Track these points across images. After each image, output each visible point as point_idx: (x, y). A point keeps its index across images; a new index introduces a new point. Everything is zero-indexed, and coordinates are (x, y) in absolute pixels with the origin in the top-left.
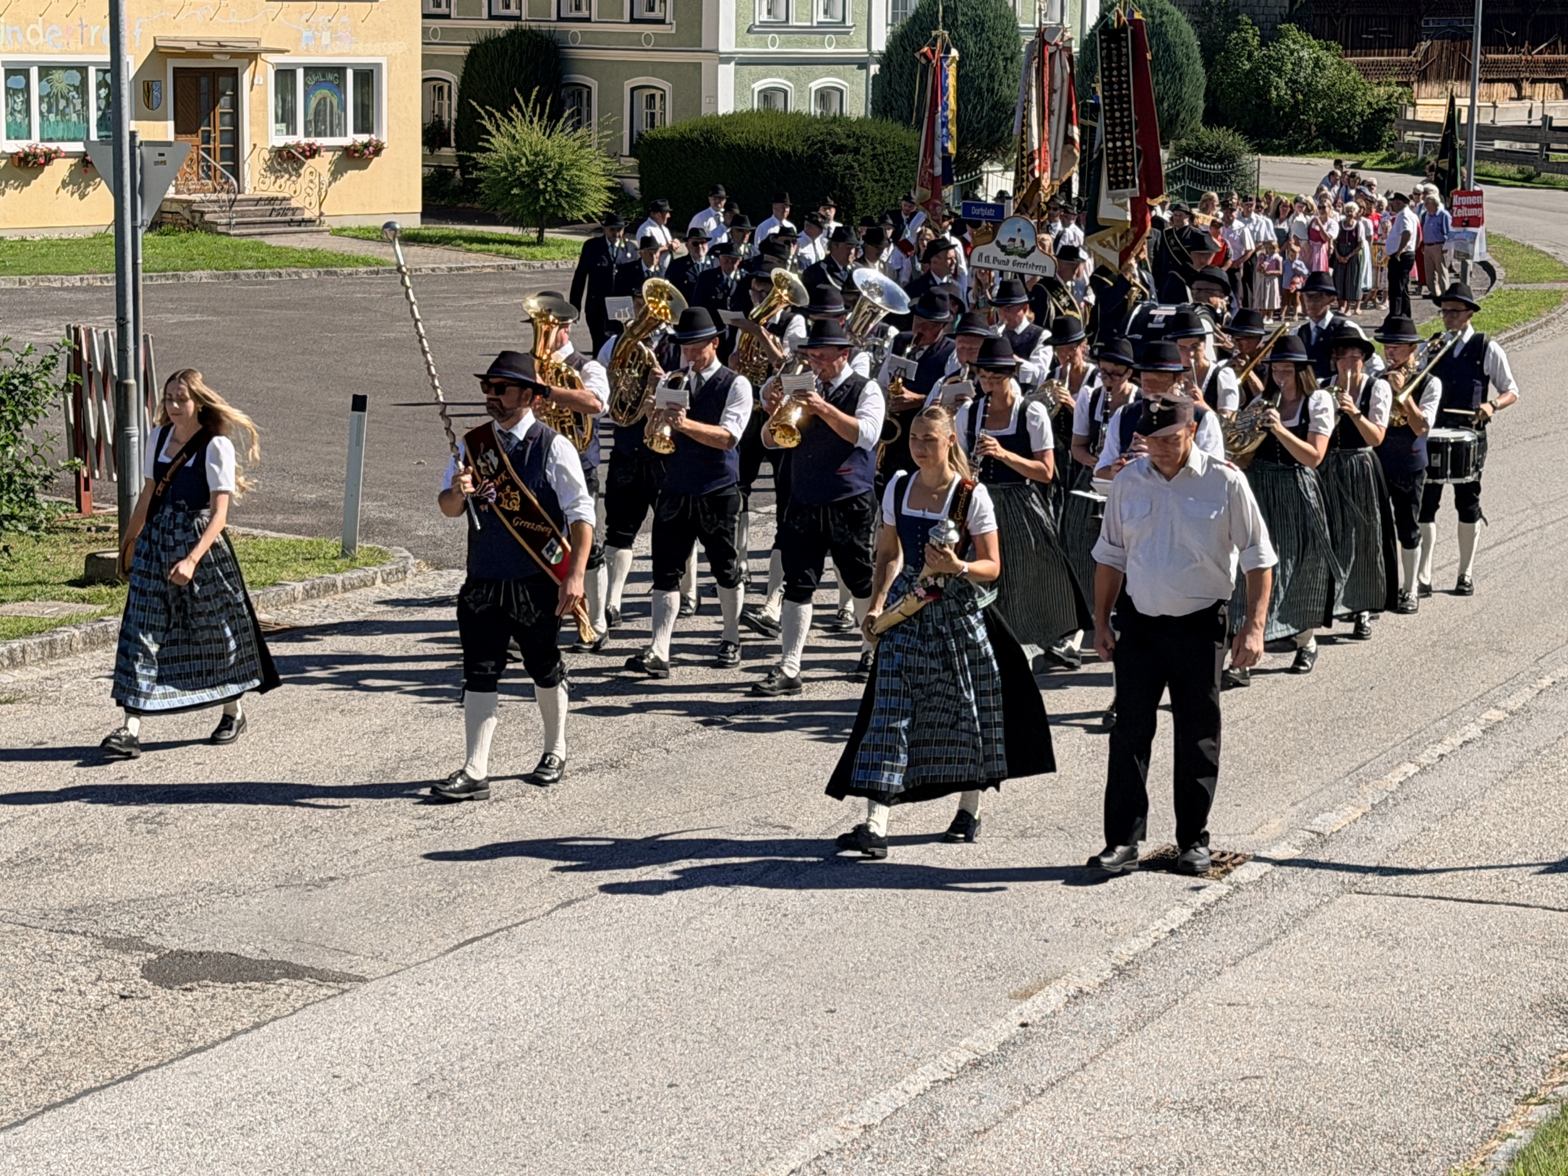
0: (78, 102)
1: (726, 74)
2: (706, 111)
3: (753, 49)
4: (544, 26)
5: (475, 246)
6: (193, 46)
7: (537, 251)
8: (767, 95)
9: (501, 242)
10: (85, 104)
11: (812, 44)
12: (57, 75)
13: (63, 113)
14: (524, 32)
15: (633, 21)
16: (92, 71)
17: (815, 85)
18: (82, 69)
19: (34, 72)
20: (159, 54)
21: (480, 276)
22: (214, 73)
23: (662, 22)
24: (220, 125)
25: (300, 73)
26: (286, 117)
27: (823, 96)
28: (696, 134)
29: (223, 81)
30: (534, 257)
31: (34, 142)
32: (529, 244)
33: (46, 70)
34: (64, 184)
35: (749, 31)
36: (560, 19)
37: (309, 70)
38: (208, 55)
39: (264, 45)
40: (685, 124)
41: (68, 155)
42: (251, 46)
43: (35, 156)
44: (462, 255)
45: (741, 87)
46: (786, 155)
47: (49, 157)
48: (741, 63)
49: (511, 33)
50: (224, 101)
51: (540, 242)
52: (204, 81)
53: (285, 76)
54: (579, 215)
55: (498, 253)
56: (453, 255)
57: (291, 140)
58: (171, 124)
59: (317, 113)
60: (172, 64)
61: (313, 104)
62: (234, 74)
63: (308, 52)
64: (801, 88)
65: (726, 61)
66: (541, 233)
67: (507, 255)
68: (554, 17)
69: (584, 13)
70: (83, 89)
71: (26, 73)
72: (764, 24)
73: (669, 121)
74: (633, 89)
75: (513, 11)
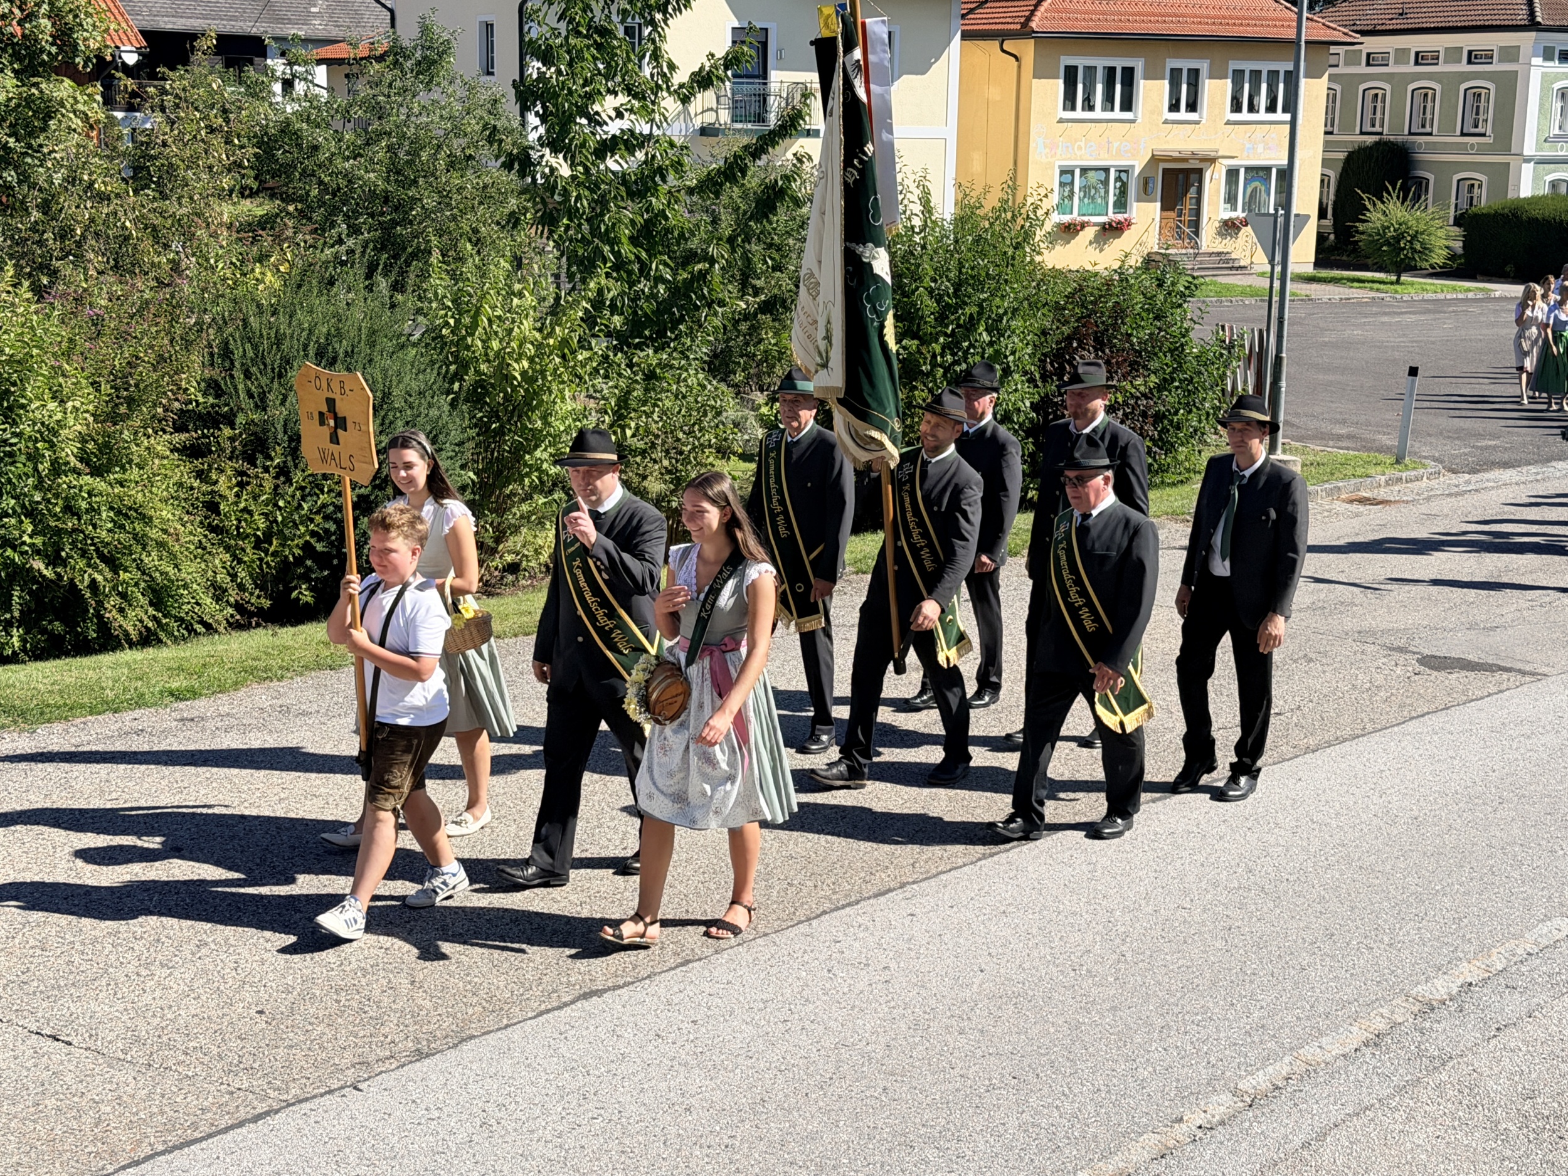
0: (1102, 191)
1: (1527, 170)
2: (1511, 195)
3: (1548, 153)
4: (1400, 139)
5: (1356, 284)
6: (1176, 155)
7: (1398, 288)
8: (1554, 185)
9: (1373, 282)
10: (1107, 192)
12: (1091, 174)
13: (1093, 198)
14: (1385, 143)
15: (1463, 134)
16: (1112, 171)
18: (1106, 170)
19: (1077, 172)
20: (1155, 160)
21: (1360, 304)
22: (1187, 172)
23: (1484, 135)
24: (1189, 204)
25: (1242, 171)
26: (1231, 199)
28: (1506, 211)
29: (1193, 177)
30: (1396, 292)
31: (1074, 217)
32: (1392, 283)
33: (1084, 171)
34: (1091, 243)
35: (1545, 141)
36: (1410, 134)
37: (1248, 169)
38: (1185, 160)
39: (1220, 153)
40: (1497, 204)
41: (1095, 225)
42: (1213, 154)
43: (1075, 225)
44: (1347, 290)
45: (1536, 178)
47: (1083, 226)
48: (1538, 163)
49: (1377, 144)
50: (1193, 190)
51: (1398, 282)
52: (1181, 176)
53: (1232, 174)
54: (1425, 265)
55: (1371, 289)
56: (1341, 290)
57: (1233, 215)
58: (1158, 204)
59: (1251, 196)
60: (1162, 166)
61: (1249, 190)
62: (1200, 172)
63: (1248, 158)
65: (1528, 161)
66: (1399, 277)
67: (1378, 290)
68: (1406, 132)
69: (1428, 129)
70: (1106, 183)
71: (1072, 173)
72: (1556, 136)
73: (1484, 201)
74: (1459, 181)
75: (1377, 129)
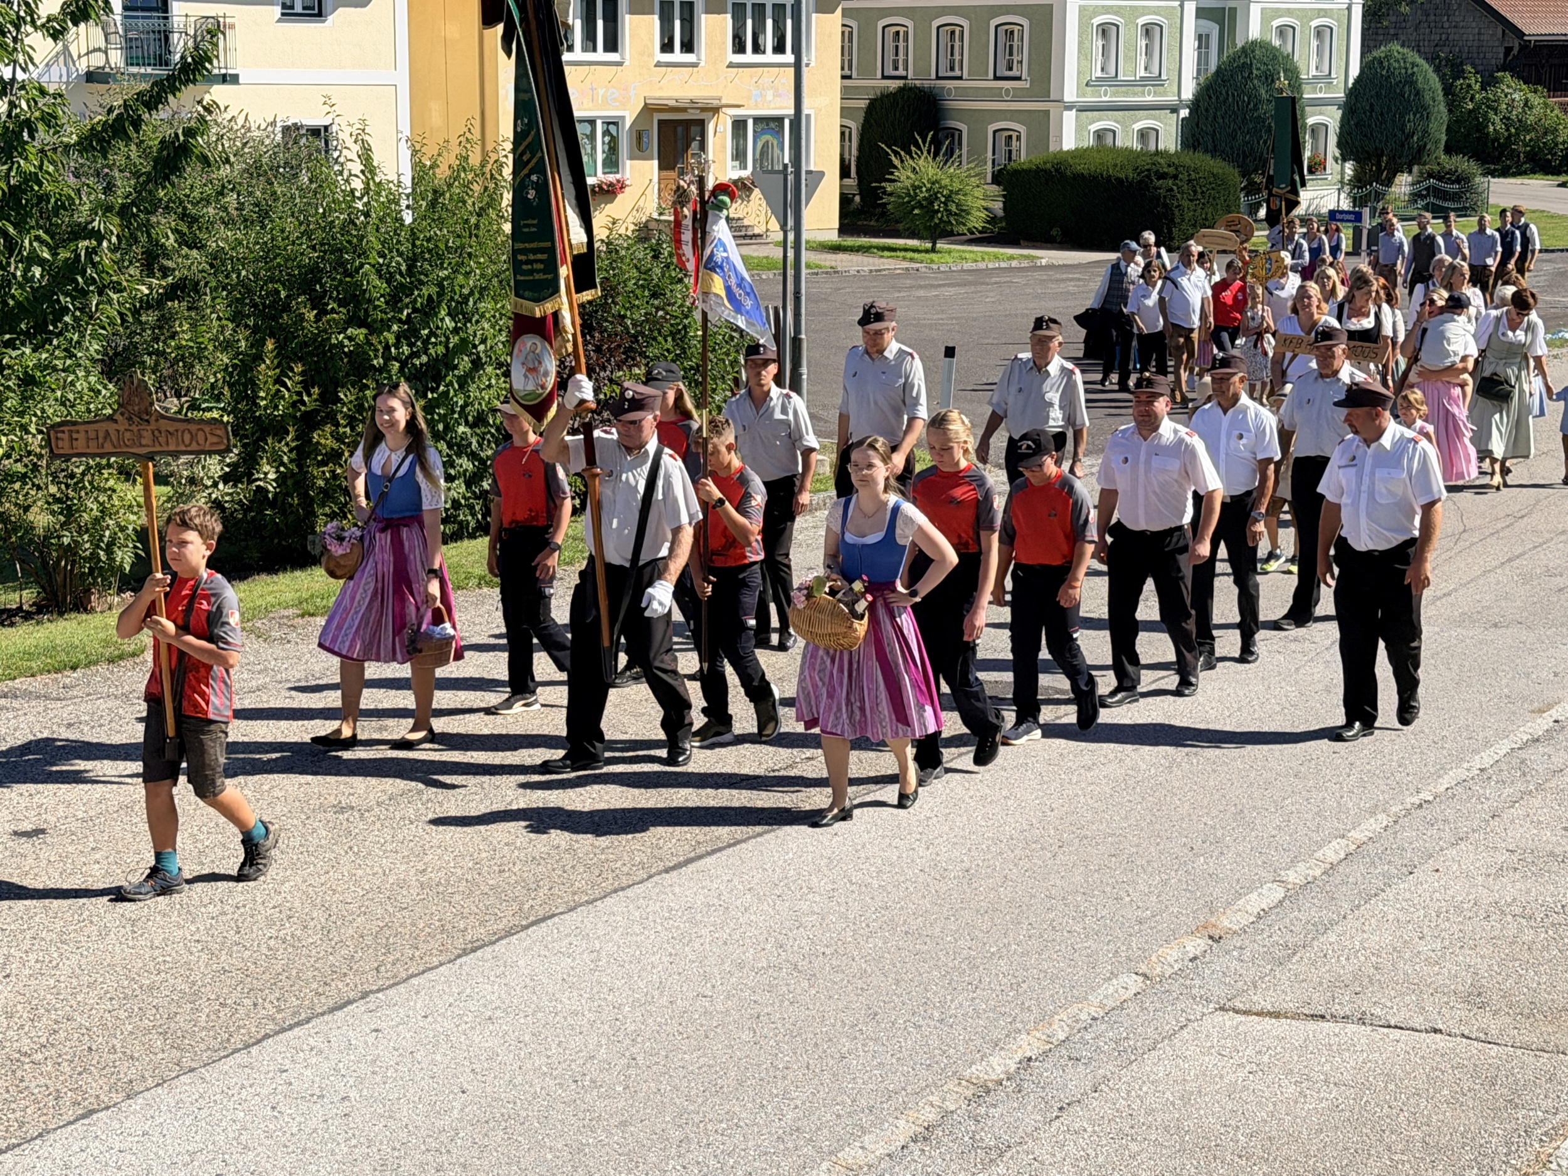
0: (591, 146)
1: (1069, 118)
2: (1053, 148)
3: (1090, 99)
4: (926, 84)
5: (886, 253)
6: (672, 103)
7: (933, 256)
8: (1100, 135)
9: (906, 250)
10: (594, 148)
11: (1135, 94)
14: (911, 89)
15: (996, 78)
16: (599, 123)
17: (1137, 126)
18: (593, 121)
20: (648, 109)
21: (893, 276)
22: (688, 123)
23: (1019, 79)
25: (750, 122)
26: (739, 155)
27: (1143, 135)
28: (1049, 166)
29: (694, 130)
30: (932, 261)
32: (927, 251)
35: (1087, 85)
36: (938, 78)
37: (757, 120)
38: (684, 110)
39: (724, 102)
40: (1038, 159)
42: (714, 103)
44: (876, 261)
45: (1080, 128)
46: (1120, 181)
48: (1082, 109)
49: (901, 90)
50: (695, 145)
51: (933, 250)
52: (680, 129)
53: (739, 125)
54: (962, 229)
55: (904, 258)
56: (871, 260)
57: (744, 173)
58: (656, 163)
59: (762, 154)
60: (657, 117)
61: (760, 144)
62: (701, 124)
63: (756, 107)
64: (1126, 128)
65: (1069, 108)
66: (934, 244)
67: (911, 260)
68: (933, 76)
69: (957, 73)
70: (594, 136)
72: (1098, 79)
73: (1024, 156)
74: (995, 132)
75: (901, 72)
